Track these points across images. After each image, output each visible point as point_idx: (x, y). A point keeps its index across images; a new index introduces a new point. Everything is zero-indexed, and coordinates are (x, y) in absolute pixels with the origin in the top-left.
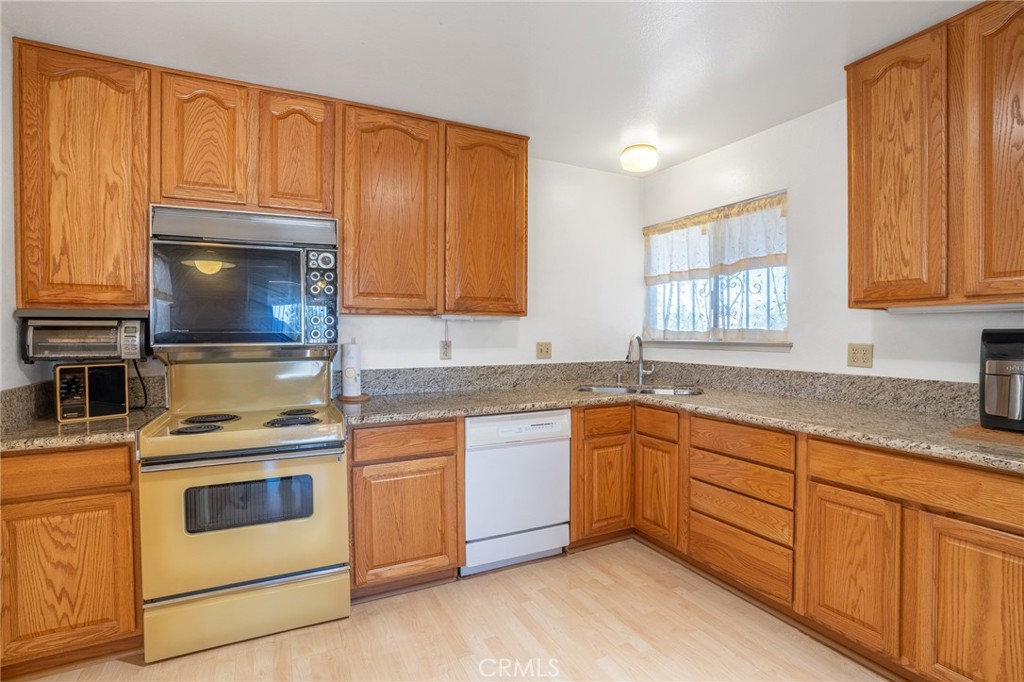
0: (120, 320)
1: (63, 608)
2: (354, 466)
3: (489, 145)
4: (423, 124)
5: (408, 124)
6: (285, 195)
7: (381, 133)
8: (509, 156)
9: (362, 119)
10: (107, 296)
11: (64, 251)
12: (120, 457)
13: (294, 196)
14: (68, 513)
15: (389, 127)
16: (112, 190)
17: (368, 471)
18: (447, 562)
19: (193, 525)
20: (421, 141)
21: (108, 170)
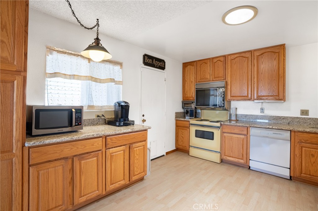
0: (192, 102)
1: (182, 143)
2: (223, 133)
3: (268, 52)
4: (247, 53)
5: (243, 55)
6: (216, 78)
7: (236, 59)
8: (276, 53)
9: (231, 57)
10: (191, 99)
11: (187, 92)
12: (188, 123)
13: (218, 77)
14: (183, 130)
15: (238, 57)
16: (192, 82)
17: (225, 134)
18: (243, 162)
19: (196, 136)
20: (246, 57)
21: (191, 79)
